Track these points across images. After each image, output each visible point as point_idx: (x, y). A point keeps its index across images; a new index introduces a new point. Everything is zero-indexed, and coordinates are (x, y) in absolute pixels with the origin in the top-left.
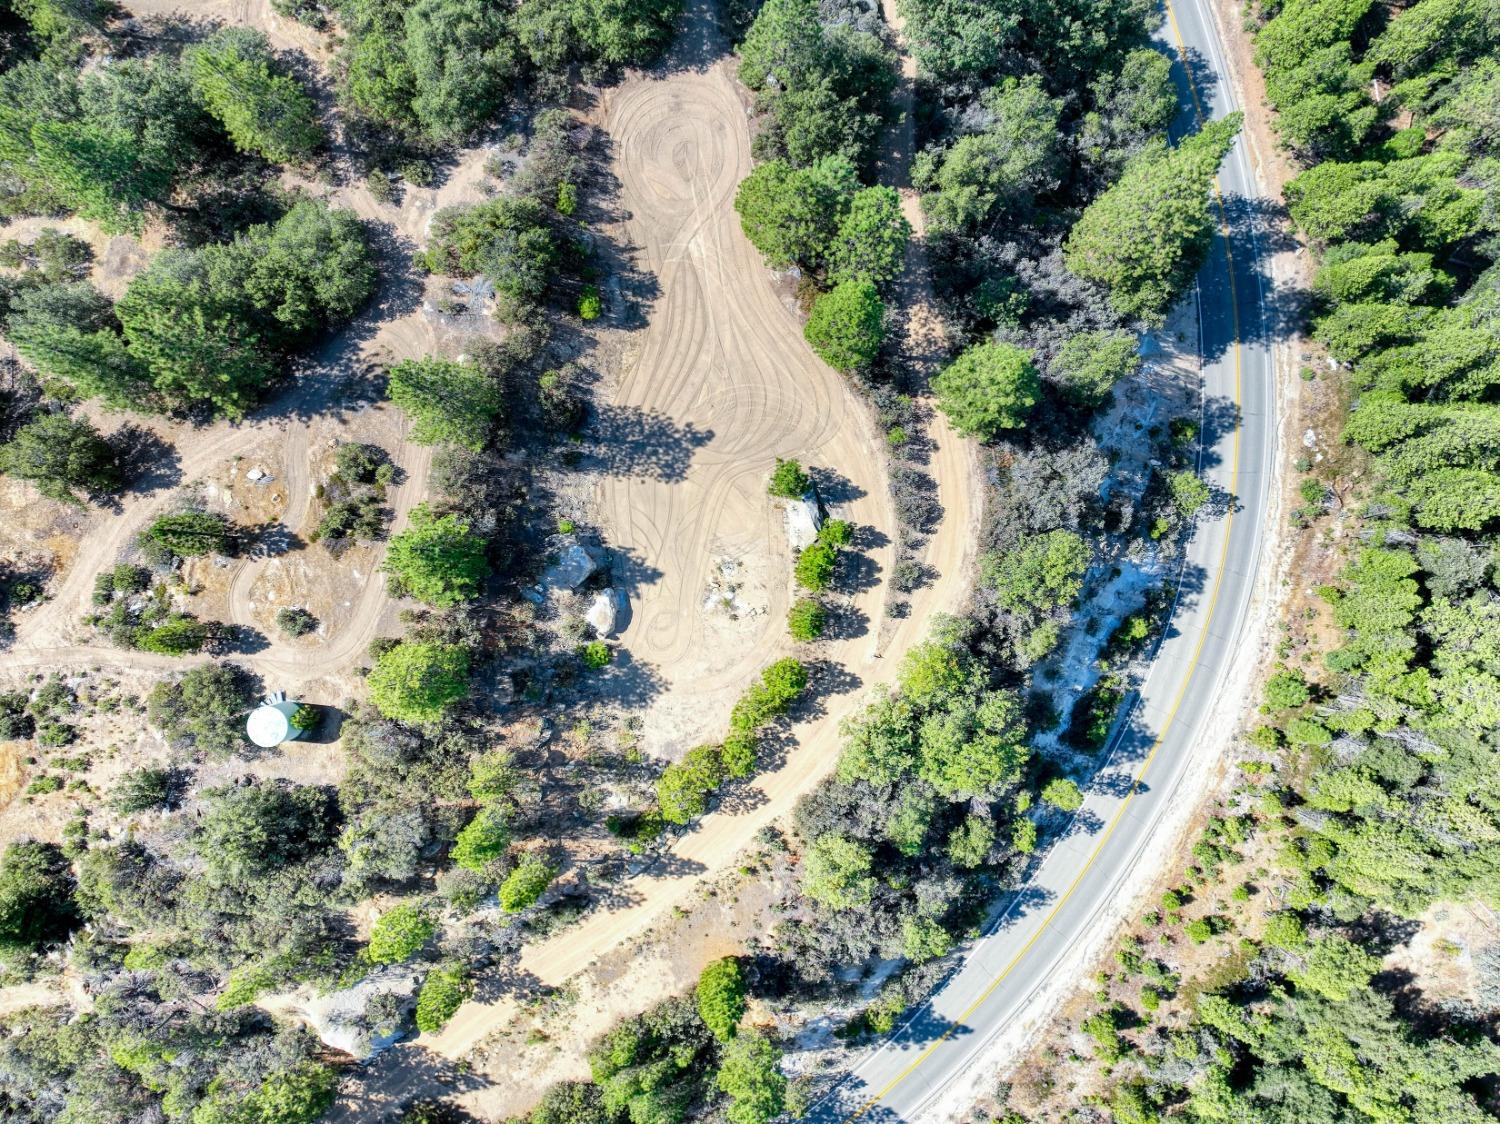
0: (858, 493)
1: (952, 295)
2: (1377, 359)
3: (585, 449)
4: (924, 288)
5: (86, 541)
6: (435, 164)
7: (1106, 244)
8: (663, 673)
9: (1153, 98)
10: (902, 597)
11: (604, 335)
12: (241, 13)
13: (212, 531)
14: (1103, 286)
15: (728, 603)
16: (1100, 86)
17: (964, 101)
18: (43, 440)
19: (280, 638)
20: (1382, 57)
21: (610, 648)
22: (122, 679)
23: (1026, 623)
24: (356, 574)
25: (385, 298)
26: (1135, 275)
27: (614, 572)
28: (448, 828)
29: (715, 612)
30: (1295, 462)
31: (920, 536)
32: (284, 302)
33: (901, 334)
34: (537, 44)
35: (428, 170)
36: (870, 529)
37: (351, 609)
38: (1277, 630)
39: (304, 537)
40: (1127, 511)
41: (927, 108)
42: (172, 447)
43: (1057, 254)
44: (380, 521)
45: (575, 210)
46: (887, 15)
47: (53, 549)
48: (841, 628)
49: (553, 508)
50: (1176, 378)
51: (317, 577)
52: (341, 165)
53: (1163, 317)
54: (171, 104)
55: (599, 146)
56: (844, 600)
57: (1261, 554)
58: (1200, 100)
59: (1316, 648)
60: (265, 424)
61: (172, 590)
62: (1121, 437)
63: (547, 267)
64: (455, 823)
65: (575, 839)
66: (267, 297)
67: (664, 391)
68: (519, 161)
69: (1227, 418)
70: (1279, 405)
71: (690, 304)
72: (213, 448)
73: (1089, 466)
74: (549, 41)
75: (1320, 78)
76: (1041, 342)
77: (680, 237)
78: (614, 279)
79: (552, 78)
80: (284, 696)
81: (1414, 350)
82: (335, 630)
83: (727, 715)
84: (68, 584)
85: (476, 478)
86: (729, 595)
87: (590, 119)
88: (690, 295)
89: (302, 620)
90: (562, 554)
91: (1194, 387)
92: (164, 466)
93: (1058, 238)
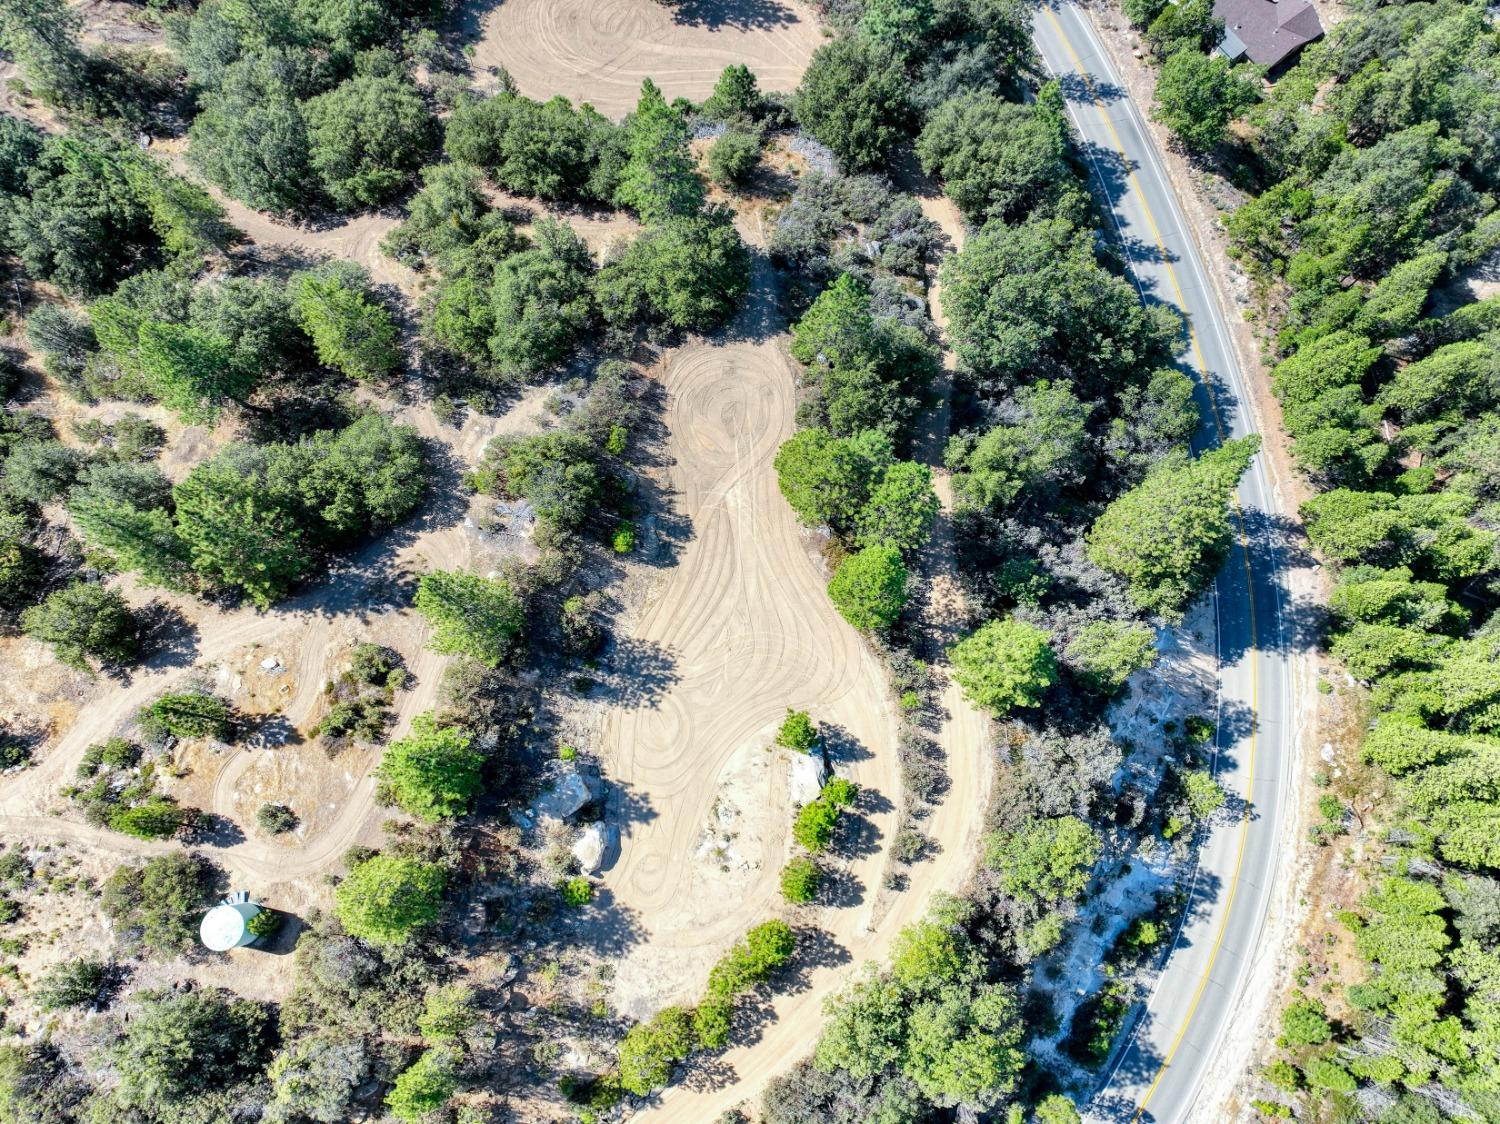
0: (865, 754)
1: (974, 570)
2: (1395, 681)
3: (599, 676)
4: (948, 560)
5: (87, 710)
6: (498, 396)
7: (1129, 540)
8: (645, 922)
9: (1177, 413)
10: (901, 869)
11: (632, 569)
12: (350, 249)
13: (213, 715)
14: (1122, 579)
15: (721, 853)
16: (1128, 395)
17: (999, 396)
18: (72, 605)
19: (257, 834)
20: (1391, 401)
21: (593, 886)
22: (85, 859)
23: (1029, 912)
24: (348, 776)
25: (430, 510)
26: (1155, 571)
27: (608, 806)
28: (389, 1067)
29: (706, 860)
30: (1313, 775)
31: (926, 806)
32: (333, 503)
33: (922, 602)
34: (611, 303)
35: (492, 400)
36: (875, 793)
37: (335, 812)
38: (1294, 952)
39: (304, 732)
40: (1140, 805)
41: (963, 398)
42: (194, 627)
43: (1079, 543)
44: (383, 725)
45: (623, 451)
46: (933, 314)
47: (53, 714)
48: (835, 894)
49: (557, 732)
50: (1193, 676)
51: (307, 774)
52: (412, 386)
53: (1181, 615)
54: (270, 318)
55: (654, 397)
56: (841, 864)
57: (1277, 868)
58: (1221, 420)
59: (1337, 979)
60: (289, 616)
61: (159, 770)
62: (1136, 729)
63: (588, 500)
64: (398, 1062)
65: (523, 1098)
66: (317, 496)
67: (684, 628)
68: (578, 402)
69: (1242, 723)
70: (1296, 713)
71: (720, 548)
72: (233, 633)
73: (1103, 754)
74: (622, 302)
75: (1333, 413)
76: (1059, 625)
77: (718, 487)
78: (650, 518)
79: (619, 333)
80: (247, 896)
81: (1433, 676)
82: (314, 833)
83: (704, 975)
84: (54, 754)
85: (485, 693)
86: (723, 844)
87: (650, 372)
88: (722, 540)
89: (283, 817)
90: (559, 781)
91: (1211, 688)
92: (182, 645)
93: (1082, 528)
